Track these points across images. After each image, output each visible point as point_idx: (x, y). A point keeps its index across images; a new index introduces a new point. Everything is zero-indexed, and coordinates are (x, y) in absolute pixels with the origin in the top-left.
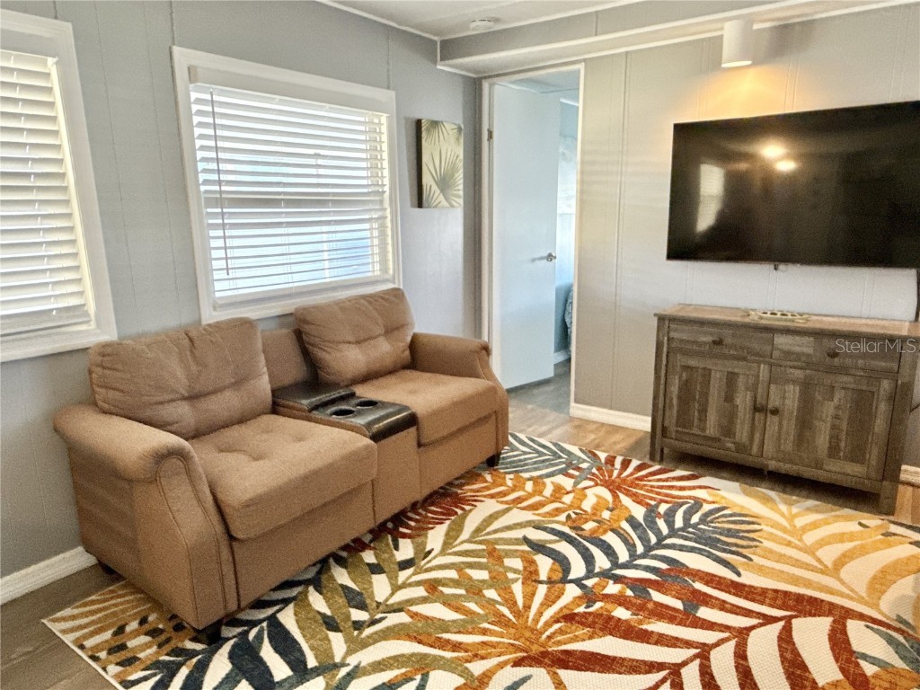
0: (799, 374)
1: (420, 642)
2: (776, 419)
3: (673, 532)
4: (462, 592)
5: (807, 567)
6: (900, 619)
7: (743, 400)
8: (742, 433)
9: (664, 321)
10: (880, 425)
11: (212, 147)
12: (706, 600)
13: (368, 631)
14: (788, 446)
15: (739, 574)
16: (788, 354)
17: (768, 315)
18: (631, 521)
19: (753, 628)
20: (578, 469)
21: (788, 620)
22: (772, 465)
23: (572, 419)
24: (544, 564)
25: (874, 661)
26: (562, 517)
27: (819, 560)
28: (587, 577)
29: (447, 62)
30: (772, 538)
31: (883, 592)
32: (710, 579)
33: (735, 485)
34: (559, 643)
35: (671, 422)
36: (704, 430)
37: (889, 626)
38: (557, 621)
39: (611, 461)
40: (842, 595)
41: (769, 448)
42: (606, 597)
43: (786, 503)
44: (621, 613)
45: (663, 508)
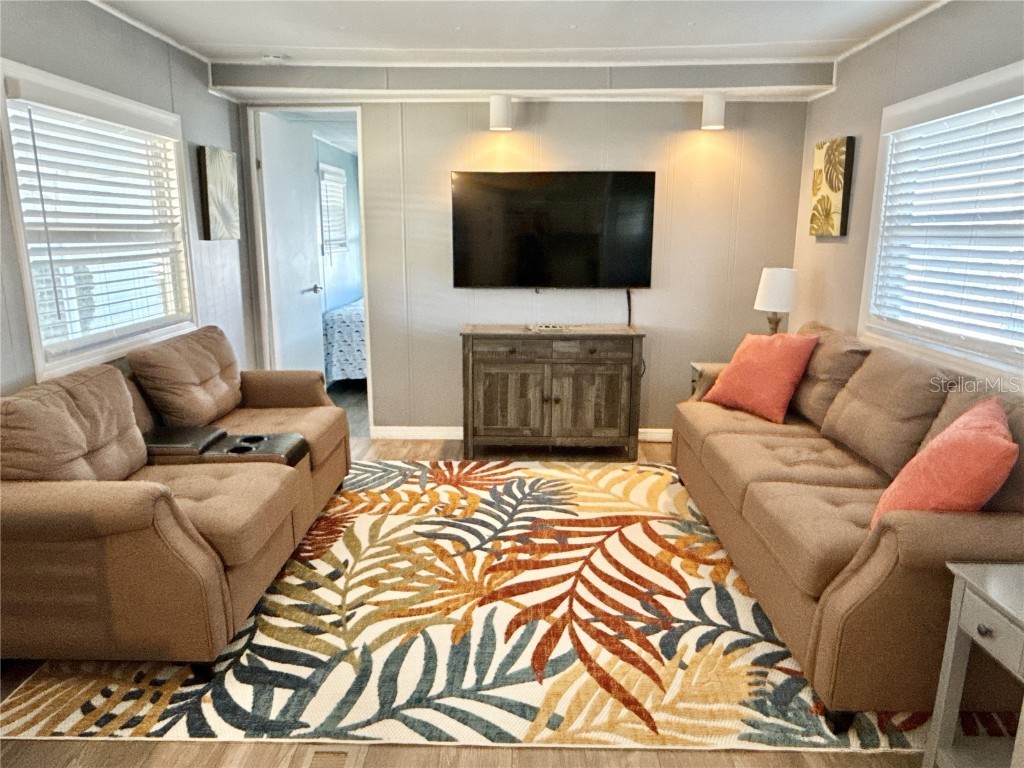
0: (572, 369)
1: (399, 616)
2: (558, 407)
3: (520, 502)
4: (400, 579)
5: (610, 500)
6: (671, 514)
7: (533, 395)
8: (535, 422)
9: (467, 338)
10: (624, 398)
11: (33, 173)
12: (569, 534)
13: (350, 625)
14: (568, 425)
15: (577, 515)
16: (562, 354)
17: (544, 328)
18: (484, 501)
19: (604, 540)
20: (416, 477)
21: (619, 531)
22: (559, 442)
23: (374, 442)
24: (446, 545)
25: (672, 537)
26: (432, 512)
27: (614, 495)
28: (483, 544)
29: (219, 87)
30: (581, 490)
31: (657, 501)
32: (562, 522)
33: (537, 463)
34: (499, 584)
35: (479, 423)
36: (506, 423)
37: (669, 519)
38: (486, 574)
39: (435, 465)
40: (637, 510)
41: (555, 428)
42: (506, 551)
43: (576, 467)
44: (522, 557)
45: (500, 489)
